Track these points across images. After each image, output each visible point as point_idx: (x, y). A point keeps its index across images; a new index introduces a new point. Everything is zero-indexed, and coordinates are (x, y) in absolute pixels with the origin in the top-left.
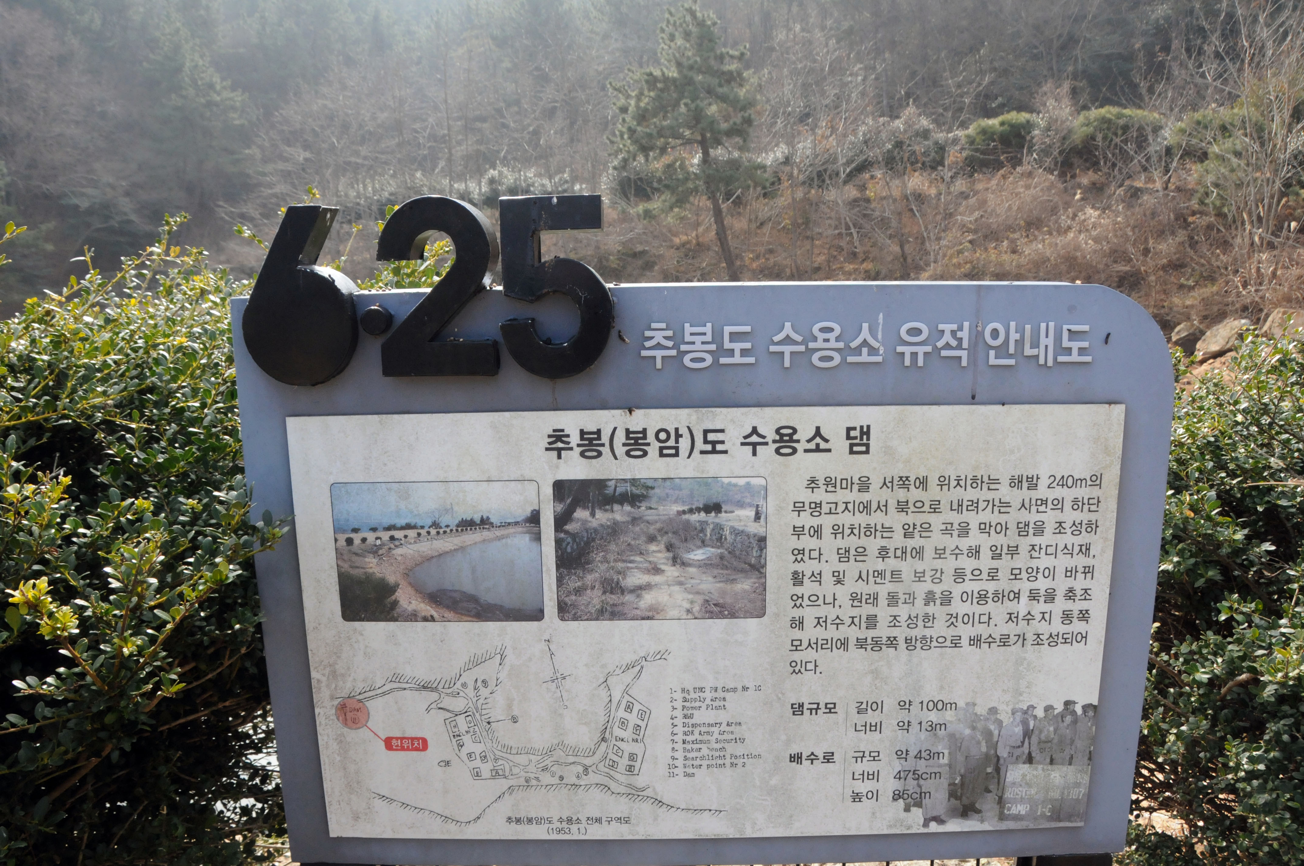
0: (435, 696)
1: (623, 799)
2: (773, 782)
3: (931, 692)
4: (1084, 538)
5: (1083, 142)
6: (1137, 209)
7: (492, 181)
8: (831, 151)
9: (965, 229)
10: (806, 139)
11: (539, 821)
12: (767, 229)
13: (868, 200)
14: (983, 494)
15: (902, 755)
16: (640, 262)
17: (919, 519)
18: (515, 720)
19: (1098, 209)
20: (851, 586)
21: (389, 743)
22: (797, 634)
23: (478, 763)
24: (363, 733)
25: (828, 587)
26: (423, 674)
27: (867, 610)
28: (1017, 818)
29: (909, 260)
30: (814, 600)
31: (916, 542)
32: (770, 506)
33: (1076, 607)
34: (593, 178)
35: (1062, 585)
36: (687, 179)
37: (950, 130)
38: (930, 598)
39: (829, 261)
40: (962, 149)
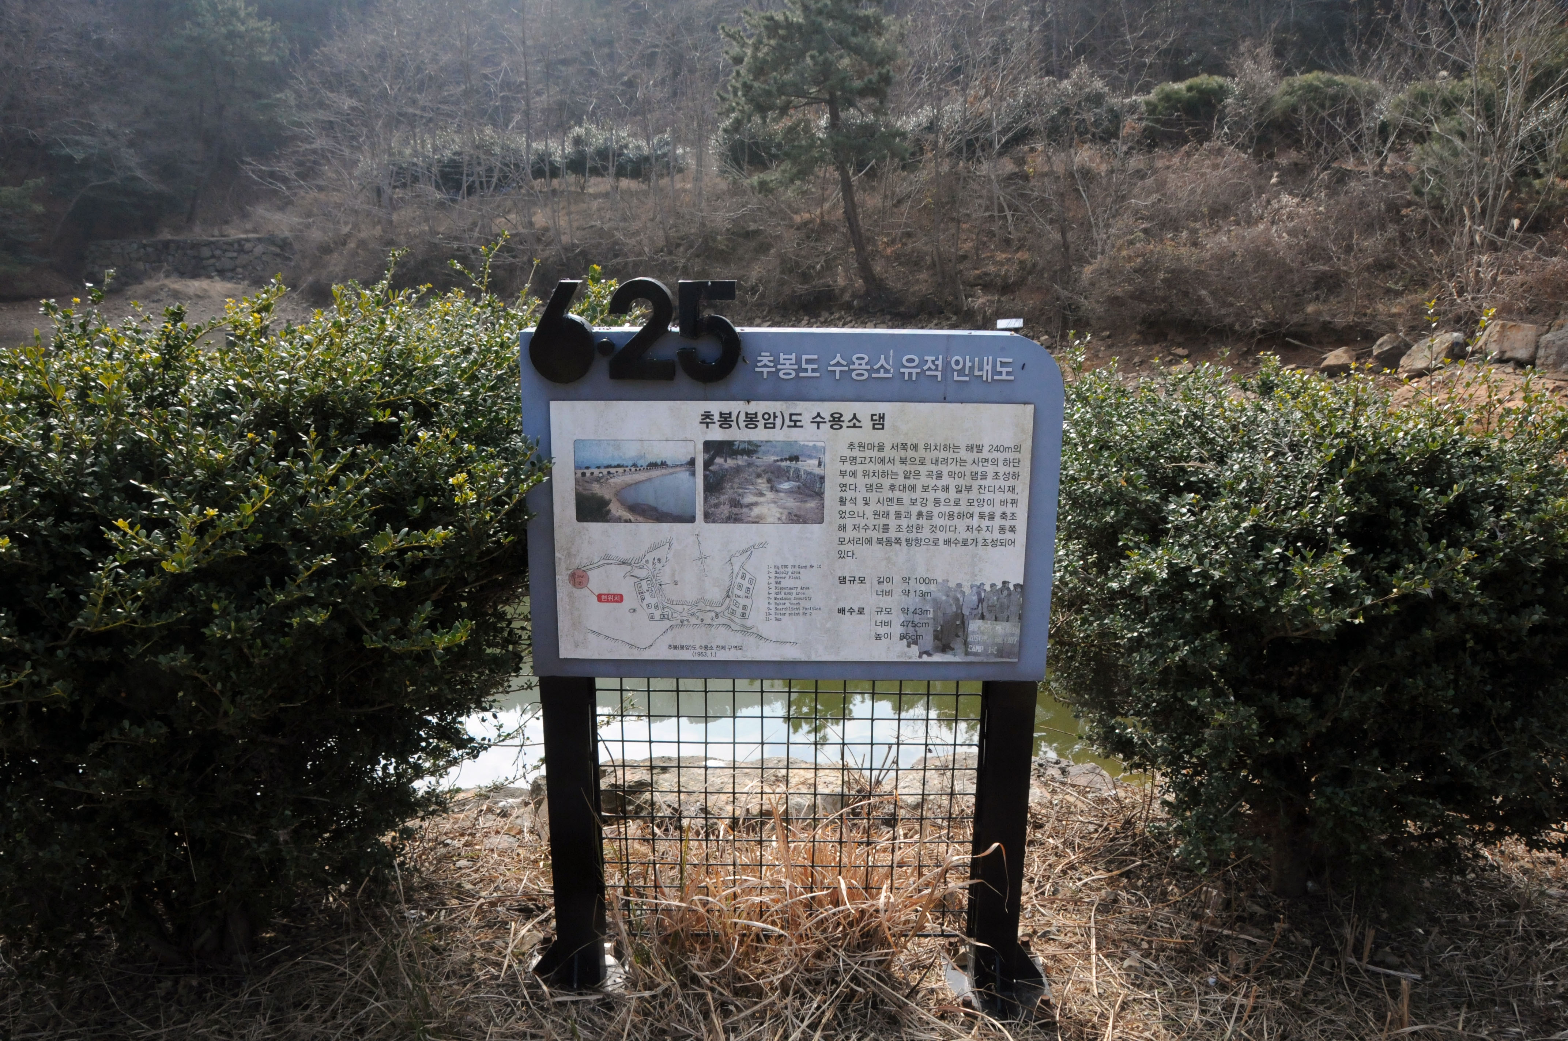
0: (629, 568)
1: (739, 635)
2: (828, 625)
3: (921, 572)
4: (1011, 482)
5: (1284, 113)
6: (1342, 198)
7: (578, 141)
8: (985, 117)
9: (1138, 215)
10: (956, 100)
11: (688, 648)
12: (905, 208)
13: (1026, 177)
14: (950, 455)
15: (905, 611)
16: (753, 244)
17: (913, 468)
18: (676, 583)
19: (1297, 196)
20: (874, 506)
21: (600, 598)
22: (842, 534)
23: (653, 610)
24: (585, 591)
25: (860, 507)
26: (623, 555)
27: (883, 521)
28: (976, 654)
29: (1072, 250)
30: (852, 514)
31: (911, 482)
32: (827, 459)
33: (1008, 523)
34: (700, 139)
35: (998, 510)
36: (811, 146)
37: (1127, 95)
38: (920, 515)
39: (977, 249)
40: (1140, 119)
